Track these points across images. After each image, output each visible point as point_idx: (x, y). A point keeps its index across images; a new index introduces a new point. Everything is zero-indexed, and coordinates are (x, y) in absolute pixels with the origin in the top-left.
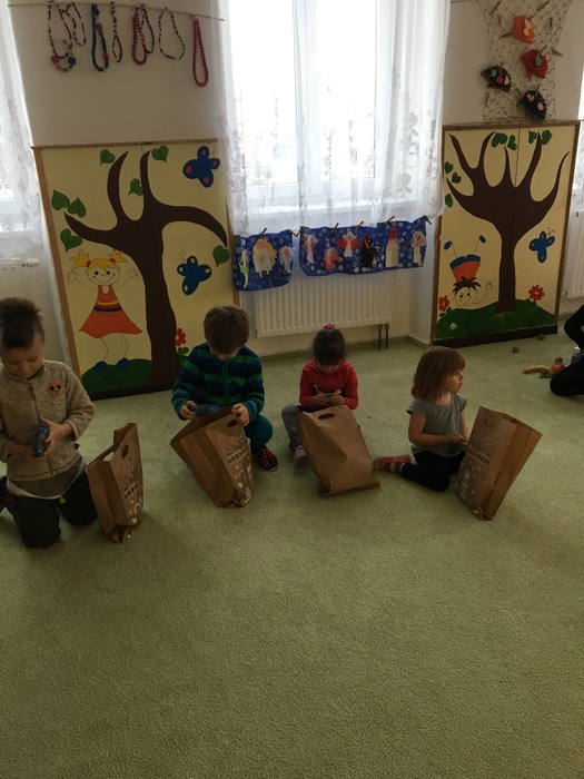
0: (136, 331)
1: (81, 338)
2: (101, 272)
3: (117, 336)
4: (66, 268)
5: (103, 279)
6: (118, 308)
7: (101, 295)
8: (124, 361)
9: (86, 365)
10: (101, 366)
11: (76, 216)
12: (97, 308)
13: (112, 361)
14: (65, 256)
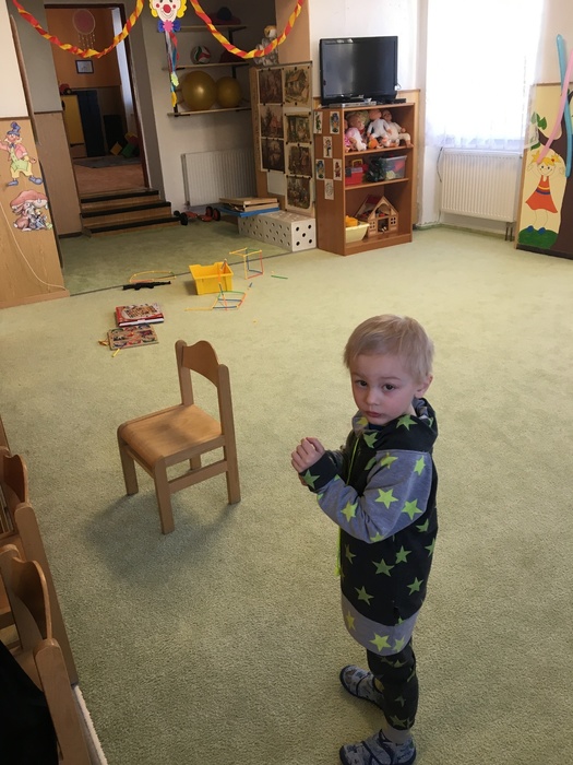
0: (554, 211)
1: (525, 207)
2: (546, 167)
3: (543, 210)
4: (528, 162)
5: (545, 172)
6: (548, 192)
7: (542, 183)
8: (543, 229)
9: (523, 226)
10: (531, 227)
11: (541, 129)
12: (538, 190)
13: (537, 228)
14: (530, 153)
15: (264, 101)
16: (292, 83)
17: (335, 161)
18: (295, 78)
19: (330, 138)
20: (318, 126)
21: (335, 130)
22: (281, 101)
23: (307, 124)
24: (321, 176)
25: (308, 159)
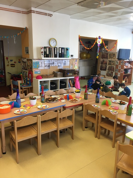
15: (102, 58)
16: (111, 56)
17: (121, 70)
18: (112, 55)
19: (121, 66)
20: (117, 63)
21: (122, 64)
22: (107, 58)
23: (114, 62)
24: (117, 72)
25: (114, 69)
